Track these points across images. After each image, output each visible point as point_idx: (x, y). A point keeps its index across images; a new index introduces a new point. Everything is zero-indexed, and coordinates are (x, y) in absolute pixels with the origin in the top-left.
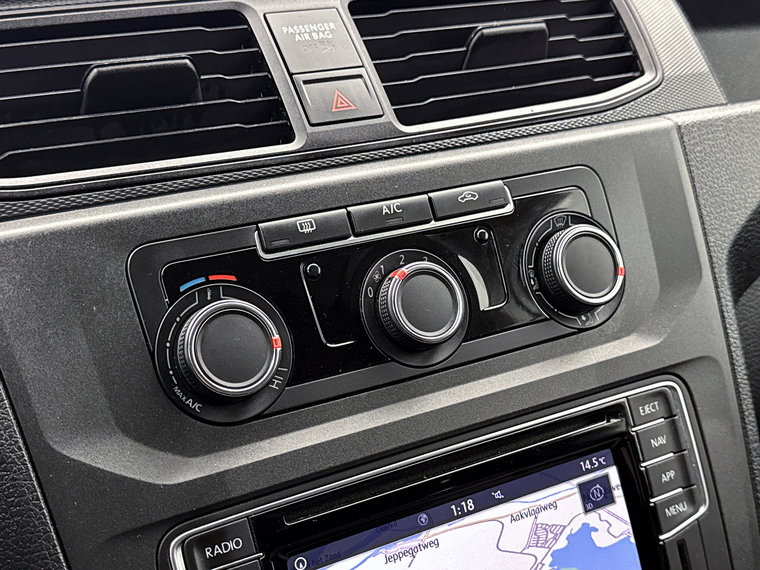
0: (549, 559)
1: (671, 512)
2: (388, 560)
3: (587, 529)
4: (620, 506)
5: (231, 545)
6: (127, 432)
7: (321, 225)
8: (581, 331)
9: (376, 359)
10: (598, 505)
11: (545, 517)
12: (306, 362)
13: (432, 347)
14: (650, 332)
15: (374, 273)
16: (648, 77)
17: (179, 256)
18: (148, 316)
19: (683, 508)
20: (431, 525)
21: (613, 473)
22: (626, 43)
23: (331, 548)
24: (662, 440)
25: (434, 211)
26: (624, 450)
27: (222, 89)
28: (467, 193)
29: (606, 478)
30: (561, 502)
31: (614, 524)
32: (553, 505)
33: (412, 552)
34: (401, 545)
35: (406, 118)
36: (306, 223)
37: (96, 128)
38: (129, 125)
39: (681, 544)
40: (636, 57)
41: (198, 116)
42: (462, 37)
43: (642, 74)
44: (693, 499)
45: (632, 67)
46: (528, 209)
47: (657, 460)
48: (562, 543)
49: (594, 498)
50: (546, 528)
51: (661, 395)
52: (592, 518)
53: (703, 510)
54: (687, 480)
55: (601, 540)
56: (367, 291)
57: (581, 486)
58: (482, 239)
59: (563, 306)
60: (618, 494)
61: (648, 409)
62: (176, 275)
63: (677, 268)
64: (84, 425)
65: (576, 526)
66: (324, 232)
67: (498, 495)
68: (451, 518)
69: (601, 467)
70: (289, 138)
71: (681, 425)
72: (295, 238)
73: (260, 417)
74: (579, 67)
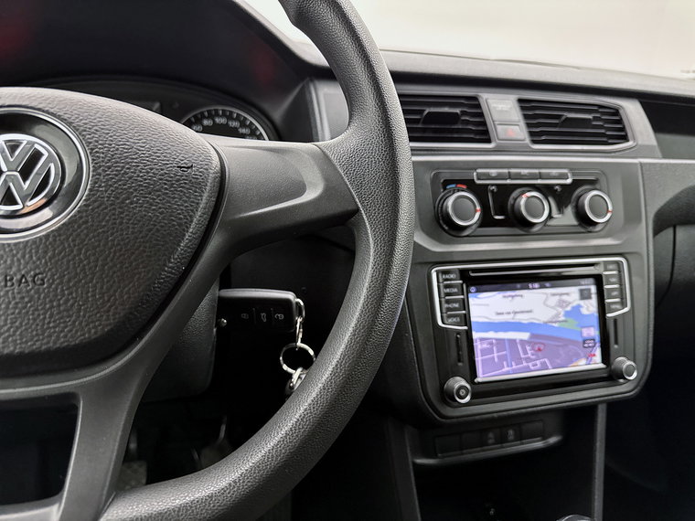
0: (562, 313)
1: (613, 307)
2: (505, 297)
3: (579, 306)
4: (594, 301)
5: (452, 276)
6: (423, 231)
7: (499, 174)
8: (590, 232)
9: (512, 225)
10: (585, 298)
11: (565, 298)
12: (486, 221)
13: (533, 224)
14: (618, 239)
15: (514, 194)
16: (630, 143)
17: (448, 177)
18: (435, 195)
19: (618, 306)
20: (522, 289)
21: (593, 289)
22: (623, 129)
23: (485, 287)
24: (614, 280)
25: (541, 176)
26: (598, 280)
27: (468, 122)
29: (589, 290)
30: (571, 293)
31: (591, 307)
32: (567, 294)
33: (513, 297)
34: (509, 293)
35: (535, 142)
37: (424, 130)
38: (435, 131)
39: (615, 320)
40: (627, 135)
41: (458, 131)
42: (558, 117)
43: (628, 141)
44: (623, 304)
45: (625, 138)
46: (577, 184)
47: (610, 286)
48: (569, 309)
49: (584, 295)
50: (564, 302)
51: (618, 263)
52: (582, 303)
53: (626, 310)
54: (623, 297)
55: (584, 311)
56: (511, 201)
57: (581, 291)
58: (556, 190)
59: (584, 221)
60: (594, 296)
61: (611, 267)
62: (447, 183)
63: (632, 216)
65: (575, 304)
66: (499, 177)
67: (547, 285)
68: (528, 288)
69: (589, 285)
70: (489, 141)
71: (623, 276)
72: (488, 177)
73: (468, 236)
74: (603, 135)
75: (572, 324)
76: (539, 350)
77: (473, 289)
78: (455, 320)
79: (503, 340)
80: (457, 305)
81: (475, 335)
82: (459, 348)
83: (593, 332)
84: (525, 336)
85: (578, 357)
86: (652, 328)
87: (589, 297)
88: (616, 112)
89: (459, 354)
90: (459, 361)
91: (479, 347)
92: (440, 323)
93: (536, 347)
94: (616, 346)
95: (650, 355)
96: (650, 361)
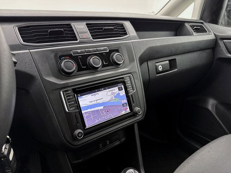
0: (114, 97)
1: (130, 91)
4: (124, 90)
5: (69, 92)
6: (54, 77)
8: (118, 67)
9: (90, 69)
10: (120, 90)
12: (80, 69)
13: (98, 68)
14: (128, 68)
15: (89, 58)
16: (128, 35)
17: (61, 54)
18: (57, 62)
19: (132, 91)
20: (97, 91)
21: (123, 86)
22: (125, 31)
23: (83, 94)
24: (129, 82)
25: (97, 51)
26: (124, 83)
27: (68, 34)
28: (102, 48)
30: (115, 90)
31: (123, 93)
32: (114, 90)
33: (95, 95)
34: (93, 94)
35: (93, 39)
36: (79, 51)
37: (50, 38)
38: (54, 38)
39: (132, 95)
40: (126, 33)
41: (64, 37)
42: (102, 29)
44: (133, 90)
45: (126, 34)
46: (111, 51)
47: (128, 84)
48: (116, 95)
49: (120, 89)
50: (113, 93)
51: (129, 76)
52: (120, 92)
53: (135, 91)
54: (133, 87)
55: (121, 95)
56: (88, 60)
58: (104, 55)
59: (116, 65)
60: (123, 89)
61: (127, 78)
62: (60, 57)
63: (132, 60)
64: (48, 75)
65: (118, 93)
66: (81, 52)
67: (107, 88)
68: (100, 91)
69: (121, 85)
70: (77, 40)
71: (132, 80)
72: (78, 53)
73: (73, 76)
74: (119, 34)
75: (117, 100)
76: (108, 111)
77: (79, 95)
78: (73, 108)
79: (94, 111)
80: (73, 103)
81: (83, 112)
82: (77, 118)
83: (125, 101)
84: (102, 108)
85: (122, 111)
86: (144, 96)
87: (122, 89)
88: (122, 25)
89: (77, 120)
90: (78, 123)
91: (85, 116)
92: (67, 111)
93: (106, 111)
94: (134, 104)
95: (145, 104)
96: (146, 106)
